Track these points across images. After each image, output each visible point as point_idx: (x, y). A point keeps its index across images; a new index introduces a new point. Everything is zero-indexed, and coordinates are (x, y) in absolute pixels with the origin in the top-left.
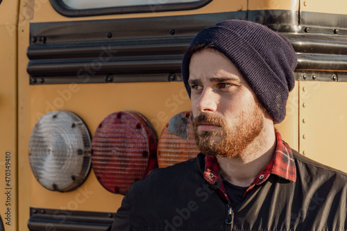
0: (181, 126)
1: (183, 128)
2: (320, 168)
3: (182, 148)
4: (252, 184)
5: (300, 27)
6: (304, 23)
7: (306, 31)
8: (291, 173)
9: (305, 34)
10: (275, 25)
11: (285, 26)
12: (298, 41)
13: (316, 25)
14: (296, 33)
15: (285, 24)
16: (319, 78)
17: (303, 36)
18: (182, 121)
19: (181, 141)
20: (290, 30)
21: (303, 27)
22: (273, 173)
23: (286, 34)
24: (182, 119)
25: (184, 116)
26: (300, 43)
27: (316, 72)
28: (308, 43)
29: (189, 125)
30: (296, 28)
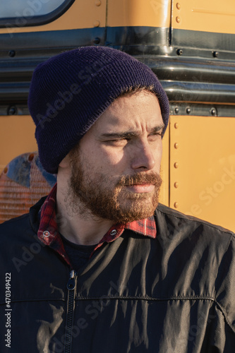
0: (23, 171)
1: (25, 174)
3: (24, 199)
4: (100, 243)
5: (171, 48)
6: (176, 44)
7: (178, 53)
8: (150, 227)
9: (177, 57)
10: (140, 45)
11: (153, 47)
12: (169, 65)
13: (191, 46)
14: (166, 56)
15: (153, 44)
16: (194, 112)
17: (175, 60)
18: (24, 165)
19: (23, 190)
20: (159, 52)
21: (175, 49)
22: (128, 228)
23: (153, 56)
24: (24, 162)
25: (27, 159)
26: (172, 68)
27: (191, 105)
28: (181, 69)
29: (32, 170)
30: (167, 50)
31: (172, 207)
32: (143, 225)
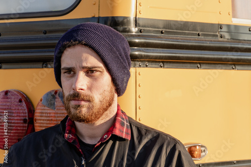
0: (51, 100)
1: (52, 102)
2: (148, 130)
3: (52, 116)
4: (99, 142)
5: (137, 29)
6: (139, 26)
7: (141, 32)
8: (127, 133)
9: (140, 34)
10: (119, 27)
11: (126, 28)
12: (135, 39)
13: (148, 27)
14: (134, 33)
15: (126, 27)
16: (150, 65)
17: (139, 36)
18: (52, 97)
19: (51, 111)
20: (129, 31)
21: (139, 29)
22: (113, 133)
23: (126, 34)
24: (52, 95)
25: (53, 93)
26: (137, 41)
27: (148, 61)
28: (143, 41)
29: (57, 100)
30: (134, 30)
31: (138, 120)
32: (123, 132)
